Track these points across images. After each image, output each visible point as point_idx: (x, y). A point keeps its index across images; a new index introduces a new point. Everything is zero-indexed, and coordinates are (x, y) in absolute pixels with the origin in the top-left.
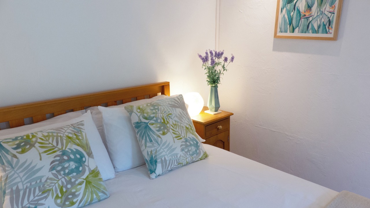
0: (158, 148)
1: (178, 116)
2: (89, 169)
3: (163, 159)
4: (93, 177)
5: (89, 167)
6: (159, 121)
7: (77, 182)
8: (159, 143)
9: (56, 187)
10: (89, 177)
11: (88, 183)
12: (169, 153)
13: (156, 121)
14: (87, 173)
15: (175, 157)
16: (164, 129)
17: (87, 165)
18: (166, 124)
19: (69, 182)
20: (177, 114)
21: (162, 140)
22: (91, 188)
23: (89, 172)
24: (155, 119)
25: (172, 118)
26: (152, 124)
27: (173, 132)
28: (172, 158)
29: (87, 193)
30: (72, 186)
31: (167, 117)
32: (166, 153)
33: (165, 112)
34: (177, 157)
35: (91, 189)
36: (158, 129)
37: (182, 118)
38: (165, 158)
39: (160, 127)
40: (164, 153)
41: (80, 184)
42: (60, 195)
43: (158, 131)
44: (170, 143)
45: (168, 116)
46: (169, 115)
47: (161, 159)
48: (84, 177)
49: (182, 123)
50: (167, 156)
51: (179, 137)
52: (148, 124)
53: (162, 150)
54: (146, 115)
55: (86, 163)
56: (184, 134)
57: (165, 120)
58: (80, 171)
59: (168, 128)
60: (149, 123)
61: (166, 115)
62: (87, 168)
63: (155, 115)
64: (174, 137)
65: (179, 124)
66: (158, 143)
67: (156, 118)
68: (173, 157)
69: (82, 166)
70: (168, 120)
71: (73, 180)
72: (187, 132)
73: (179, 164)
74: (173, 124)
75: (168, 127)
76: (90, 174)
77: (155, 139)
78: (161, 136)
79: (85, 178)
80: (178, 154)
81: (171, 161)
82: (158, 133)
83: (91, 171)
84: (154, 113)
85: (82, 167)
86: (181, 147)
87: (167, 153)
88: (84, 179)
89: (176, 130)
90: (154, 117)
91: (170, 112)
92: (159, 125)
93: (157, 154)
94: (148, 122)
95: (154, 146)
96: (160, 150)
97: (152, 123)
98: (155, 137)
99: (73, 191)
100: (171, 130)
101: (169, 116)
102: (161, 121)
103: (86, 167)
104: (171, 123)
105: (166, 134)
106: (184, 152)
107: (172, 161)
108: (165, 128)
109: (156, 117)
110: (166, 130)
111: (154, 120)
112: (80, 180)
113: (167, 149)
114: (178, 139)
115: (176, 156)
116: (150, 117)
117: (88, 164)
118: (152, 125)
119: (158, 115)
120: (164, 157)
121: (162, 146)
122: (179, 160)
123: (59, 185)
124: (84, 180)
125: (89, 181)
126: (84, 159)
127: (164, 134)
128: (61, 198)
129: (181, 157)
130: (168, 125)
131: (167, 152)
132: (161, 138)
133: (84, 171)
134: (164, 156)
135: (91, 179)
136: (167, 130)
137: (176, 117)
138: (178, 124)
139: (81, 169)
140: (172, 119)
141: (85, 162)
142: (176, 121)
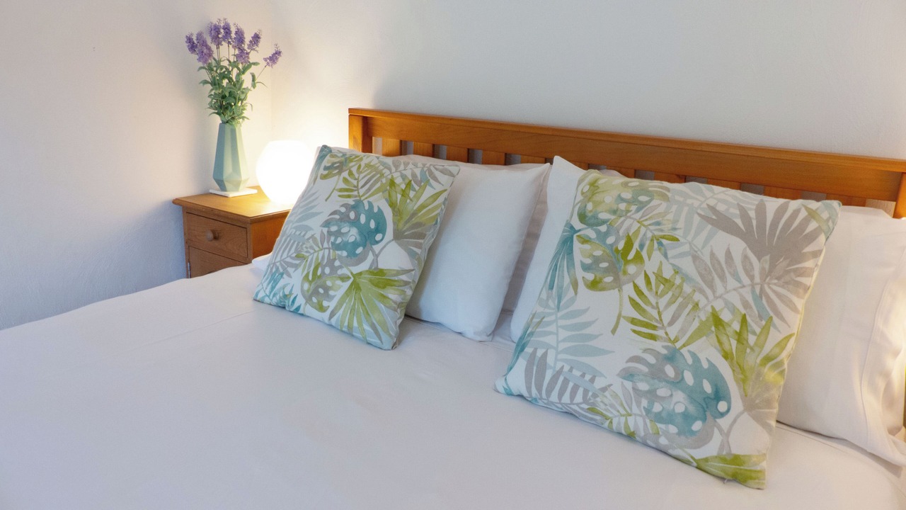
0: (550, 314)
1: (707, 259)
2: (375, 261)
3: (540, 353)
4: (371, 281)
5: (377, 257)
6: (610, 240)
7: (340, 272)
8: (561, 304)
9: (313, 258)
10: (363, 276)
11: (355, 287)
12: (566, 351)
13: (602, 237)
14: (364, 266)
15: (583, 375)
16: (607, 271)
17: (377, 252)
18: (627, 262)
19: (331, 262)
20: (707, 252)
21: (572, 300)
22: (355, 299)
23: (370, 268)
24: (603, 228)
25: (670, 254)
26: (585, 240)
27: (631, 300)
28: (571, 370)
29: (345, 304)
30: (330, 274)
31: (648, 243)
32: (558, 342)
33: (658, 224)
34: (592, 380)
35: (354, 304)
36: (588, 261)
37: (722, 278)
38: (545, 355)
39: (597, 260)
40: (550, 340)
41: (344, 278)
42: (310, 278)
43: (586, 268)
44: (594, 322)
45: (658, 240)
46: (663, 237)
47: (536, 350)
48: (356, 270)
49: (702, 291)
50: (558, 353)
51: (646, 327)
52: (575, 236)
53: (552, 328)
54: (590, 206)
55: (377, 248)
56: (683, 331)
57: (636, 246)
58: (356, 255)
59: (623, 278)
60: (578, 234)
61: (649, 235)
62: (370, 257)
63: (613, 217)
64: (623, 314)
65: (687, 289)
66: (559, 302)
67: (608, 228)
68: (577, 373)
69: (364, 246)
70: (644, 254)
71: (337, 263)
72: (698, 334)
73: (592, 410)
74: (659, 276)
75: (625, 273)
76: (370, 272)
77: (561, 287)
78: (581, 286)
79: (354, 273)
80: (602, 375)
81: (561, 378)
82: (580, 273)
83: (377, 268)
84: (614, 212)
85: (364, 248)
86: (631, 364)
87: (562, 346)
88: (352, 273)
89: (653, 300)
90: (604, 222)
91: (678, 234)
92: (598, 253)
93: (538, 330)
94: (579, 230)
95: (547, 306)
96: (549, 324)
97: (588, 236)
98: (567, 280)
99: (329, 283)
100: (629, 290)
101: (660, 244)
102: (617, 242)
103: (371, 253)
104: (651, 266)
105: (603, 289)
106: (629, 385)
107: (566, 381)
108: (613, 270)
109: (610, 226)
110: (609, 279)
111: (598, 232)
112: (344, 271)
113: (570, 333)
114: (634, 331)
115: (588, 377)
116: (595, 217)
117: (380, 253)
118: (583, 243)
119: (623, 223)
120: (544, 351)
121: (562, 318)
122: (595, 396)
123: (317, 258)
124: (351, 276)
125: (358, 284)
126: (379, 237)
127: (594, 285)
128: (310, 282)
129: (607, 393)
130: (632, 269)
131: (564, 340)
132: (576, 293)
133: (361, 259)
134: (548, 347)
135: (363, 281)
136: (617, 279)
137: (690, 259)
138: (680, 287)
139: (359, 250)
140: (666, 256)
141: (377, 242)
142: (677, 271)
